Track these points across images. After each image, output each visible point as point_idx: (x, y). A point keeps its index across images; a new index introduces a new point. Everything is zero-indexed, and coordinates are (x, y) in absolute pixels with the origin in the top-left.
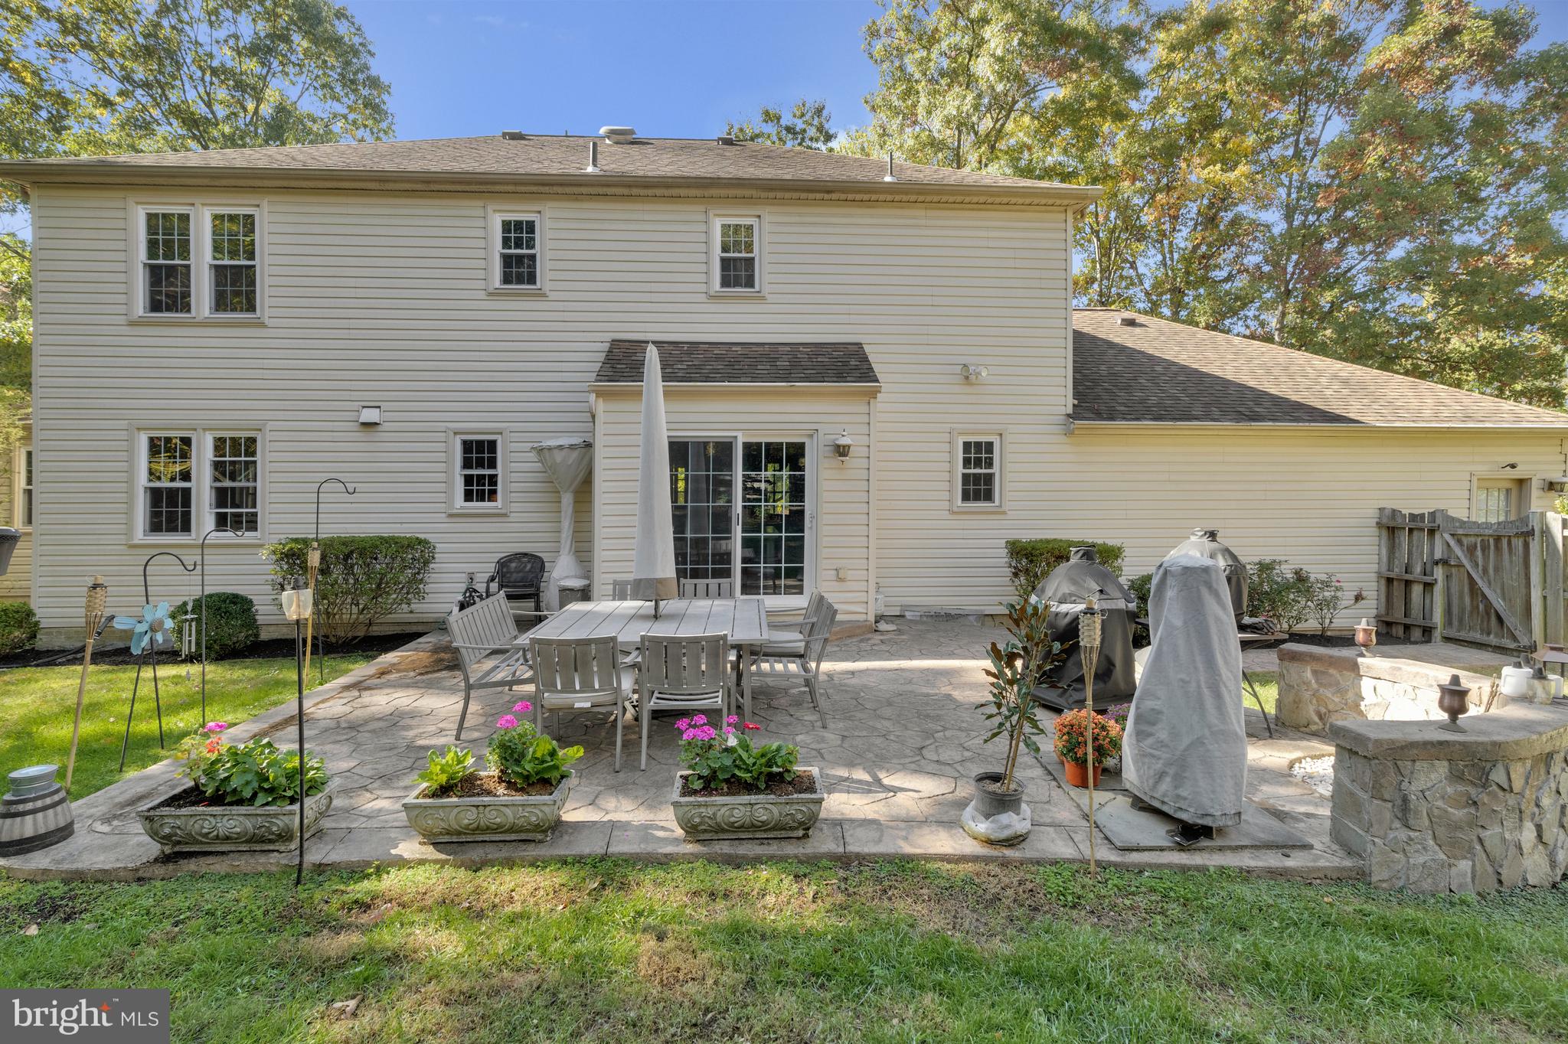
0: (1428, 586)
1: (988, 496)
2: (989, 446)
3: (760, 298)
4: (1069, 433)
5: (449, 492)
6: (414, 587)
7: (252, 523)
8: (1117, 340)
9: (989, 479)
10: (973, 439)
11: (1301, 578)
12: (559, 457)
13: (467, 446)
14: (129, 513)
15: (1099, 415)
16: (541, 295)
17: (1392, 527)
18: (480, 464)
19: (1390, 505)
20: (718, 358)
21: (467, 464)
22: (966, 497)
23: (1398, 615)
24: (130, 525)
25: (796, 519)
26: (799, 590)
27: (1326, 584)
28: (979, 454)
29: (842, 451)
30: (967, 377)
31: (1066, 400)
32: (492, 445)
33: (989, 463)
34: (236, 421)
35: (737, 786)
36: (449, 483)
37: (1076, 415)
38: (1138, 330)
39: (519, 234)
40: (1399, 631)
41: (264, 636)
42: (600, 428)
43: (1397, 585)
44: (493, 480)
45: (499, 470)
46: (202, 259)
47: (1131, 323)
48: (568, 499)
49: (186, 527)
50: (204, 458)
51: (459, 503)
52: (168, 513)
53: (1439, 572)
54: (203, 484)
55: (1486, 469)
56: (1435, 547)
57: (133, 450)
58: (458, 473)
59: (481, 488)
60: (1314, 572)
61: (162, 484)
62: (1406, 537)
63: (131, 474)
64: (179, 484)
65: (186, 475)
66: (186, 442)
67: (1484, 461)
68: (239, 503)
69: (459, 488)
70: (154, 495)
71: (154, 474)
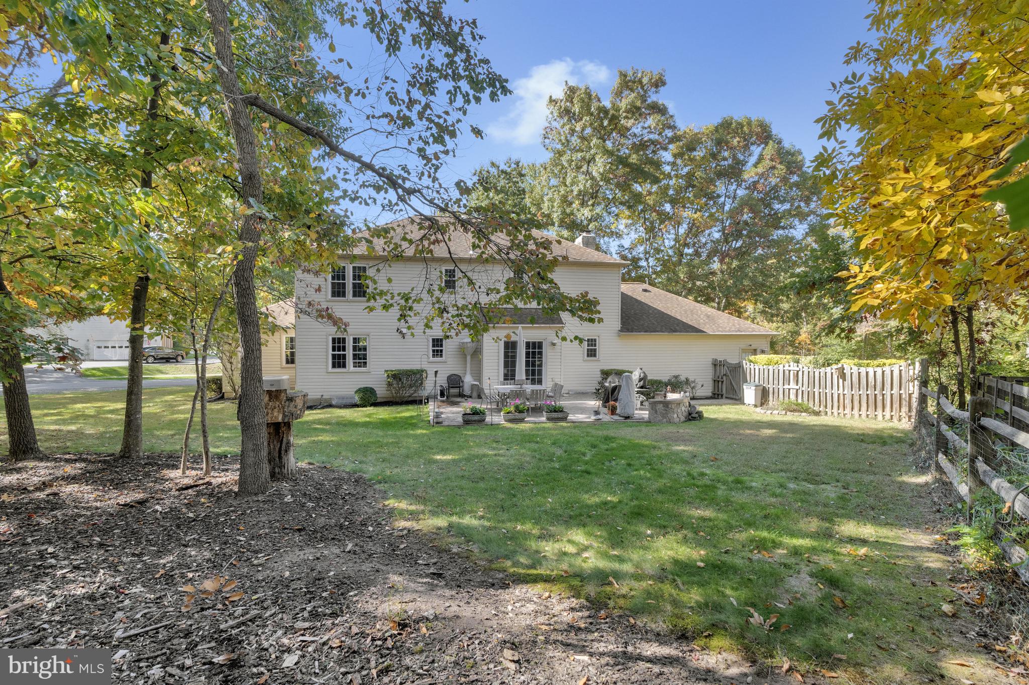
0: (722, 382)
1: (595, 356)
2: (595, 340)
4: (619, 336)
5: (428, 356)
7: (365, 365)
8: (639, 299)
9: (595, 350)
10: (590, 339)
11: (687, 380)
12: (469, 345)
13: (433, 340)
14: (327, 362)
15: (628, 330)
17: (716, 364)
18: (438, 346)
19: (715, 358)
21: (433, 346)
23: (716, 392)
24: (327, 365)
25: (540, 363)
26: (541, 384)
27: (694, 382)
29: (554, 344)
31: (617, 325)
32: (442, 340)
33: (595, 345)
34: (360, 334)
35: (555, 411)
36: (428, 353)
37: (621, 331)
38: (647, 294)
39: (451, 273)
40: (717, 396)
41: (379, 401)
42: (485, 337)
43: (716, 382)
44: (441, 351)
45: (444, 348)
46: (349, 282)
47: (645, 291)
48: (469, 358)
49: (344, 366)
50: (349, 345)
51: (432, 359)
52: (339, 362)
53: (724, 378)
54: (349, 353)
55: (743, 346)
56: (724, 370)
57: (327, 342)
58: (431, 348)
59: (438, 353)
60: (691, 379)
61: (336, 353)
62: (718, 367)
63: (327, 349)
64: (342, 353)
65: (344, 350)
66: (344, 339)
67: (743, 344)
68: (361, 358)
69: (431, 353)
70: (334, 356)
71: (334, 349)
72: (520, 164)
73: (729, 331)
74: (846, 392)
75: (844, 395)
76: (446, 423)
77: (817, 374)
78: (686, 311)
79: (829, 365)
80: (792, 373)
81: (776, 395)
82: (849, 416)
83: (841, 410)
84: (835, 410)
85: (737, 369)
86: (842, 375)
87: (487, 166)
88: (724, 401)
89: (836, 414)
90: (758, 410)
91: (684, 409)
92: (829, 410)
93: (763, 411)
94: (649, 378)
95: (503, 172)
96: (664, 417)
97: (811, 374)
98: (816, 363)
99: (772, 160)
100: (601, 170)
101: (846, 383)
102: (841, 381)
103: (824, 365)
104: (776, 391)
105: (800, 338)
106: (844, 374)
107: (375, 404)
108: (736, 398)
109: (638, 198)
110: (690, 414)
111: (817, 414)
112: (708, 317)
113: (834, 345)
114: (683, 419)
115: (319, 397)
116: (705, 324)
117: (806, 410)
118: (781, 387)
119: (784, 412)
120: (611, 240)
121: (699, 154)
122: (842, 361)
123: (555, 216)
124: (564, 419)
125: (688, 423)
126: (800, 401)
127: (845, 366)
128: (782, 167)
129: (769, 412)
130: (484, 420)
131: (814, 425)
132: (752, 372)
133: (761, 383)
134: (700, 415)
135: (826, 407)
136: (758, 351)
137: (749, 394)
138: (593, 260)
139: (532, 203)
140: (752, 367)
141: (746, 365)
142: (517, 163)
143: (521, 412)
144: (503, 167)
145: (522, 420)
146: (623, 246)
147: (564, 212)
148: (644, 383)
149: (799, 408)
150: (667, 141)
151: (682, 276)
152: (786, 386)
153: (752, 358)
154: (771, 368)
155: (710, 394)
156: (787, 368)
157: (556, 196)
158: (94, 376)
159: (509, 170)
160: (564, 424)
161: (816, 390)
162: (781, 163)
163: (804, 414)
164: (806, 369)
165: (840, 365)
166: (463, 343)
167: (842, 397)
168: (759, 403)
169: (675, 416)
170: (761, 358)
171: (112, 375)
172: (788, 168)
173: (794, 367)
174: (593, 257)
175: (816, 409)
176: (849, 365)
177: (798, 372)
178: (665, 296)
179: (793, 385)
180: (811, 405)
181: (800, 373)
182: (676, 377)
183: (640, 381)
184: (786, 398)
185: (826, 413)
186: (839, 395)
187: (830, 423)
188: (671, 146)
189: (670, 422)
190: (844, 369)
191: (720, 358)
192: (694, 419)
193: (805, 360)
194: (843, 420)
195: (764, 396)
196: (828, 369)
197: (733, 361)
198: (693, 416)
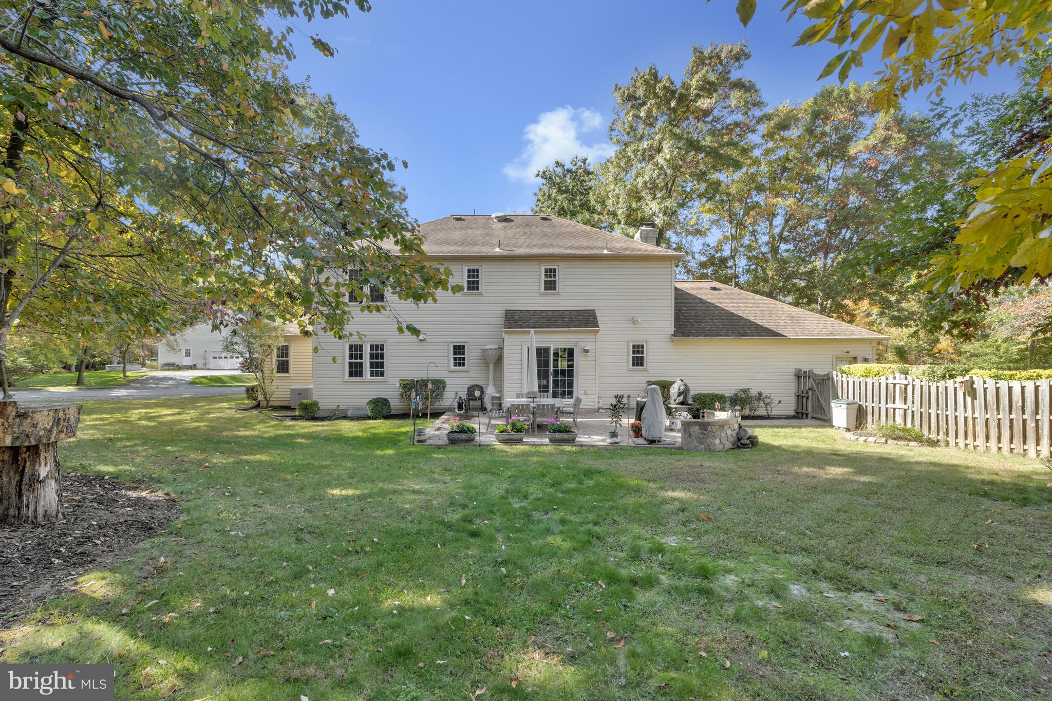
0: (807, 398)
1: (642, 364)
2: (642, 346)
3: (558, 294)
4: (672, 341)
5: (449, 363)
6: (440, 396)
7: (382, 374)
8: (704, 298)
9: (642, 358)
10: (636, 344)
11: (760, 394)
12: (490, 352)
13: (455, 347)
14: (343, 370)
15: (684, 335)
16: (481, 294)
17: (800, 376)
18: (459, 353)
19: (798, 367)
20: (544, 317)
21: (455, 353)
22: (633, 365)
23: (800, 410)
24: (344, 374)
25: (571, 373)
26: (572, 398)
27: (769, 397)
28: (638, 349)
29: (587, 351)
30: (634, 322)
31: (670, 328)
32: (463, 347)
33: (642, 353)
34: (377, 341)
35: (560, 431)
36: (449, 360)
37: (675, 335)
38: (716, 292)
39: (473, 273)
40: (800, 415)
41: (393, 412)
42: (506, 343)
43: (800, 397)
44: (463, 359)
45: (466, 356)
47: (714, 289)
48: (491, 366)
49: (361, 375)
50: (367, 352)
51: (452, 367)
52: (355, 370)
53: (810, 393)
54: (366, 361)
55: (838, 354)
56: (809, 383)
57: (344, 349)
58: (452, 356)
59: (460, 362)
60: (765, 393)
61: (353, 361)
62: (802, 380)
63: (344, 357)
64: (359, 361)
65: (361, 358)
66: (361, 346)
67: (839, 350)
68: (378, 367)
69: (452, 361)
70: (351, 364)
71: (351, 357)
72: (587, 162)
73: (818, 334)
74: (976, 415)
75: (974, 419)
76: (429, 442)
77: (933, 390)
78: (762, 312)
79: (951, 377)
80: (898, 387)
81: (876, 415)
82: (982, 449)
83: (970, 440)
84: (961, 440)
85: (825, 382)
86: (971, 391)
87: (552, 166)
88: (809, 421)
89: (962, 445)
90: (849, 435)
91: (730, 433)
92: (951, 439)
93: (854, 438)
94: (693, 392)
95: (569, 171)
96: (701, 443)
97: (925, 389)
98: (932, 376)
99: (887, 129)
100: (668, 157)
101: (977, 402)
102: (969, 399)
103: (943, 377)
104: (876, 411)
105: (939, 346)
106: (974, 390)
107: (387, 417)
108: (824, 419)
109: (715, 186)
110: (739, 440)
111: (933, 443)
112: (792, 317)
113: (986, 354)
114: (728, 445)
115: (335, 407)
116: (785, 327)
117: (919, 439)
118: (883, 405)
119: (883, 440)
120: (694, 240)
121: (794, 133)
122: (972, 372)
123: (620, 212)
124: (571, 441)
125: (737, 451)
126: (909, 425)
127: (975, 378)
128: (901, 136)
129: (863, 438)
130: (473, 440)
131: (917, 463)
132: (845, 386)
133: (857, 399)
134: (753, 442)
135: (947, 434)
136: (859, 359)
137: (839, 414)
138: (640, 253)
139: (596, 201)
140: (844, 379)
141: (837, 376)
142: (584, 161)
143: (519, 431)
144: (568, 166)
145: (519, 441)
146: (708, 245)
147: (629, 208)
148: (685, 397)
149: (903, 436)
150: (754, 122)
151: (770, 273)
152: (890, 405)
153: (845, 367)
154: (869, 380)
155: (792, 413)
156: (891, 380)
157: (622, 192)
158: (201, 383)
159: (574, 168)
160: (568, 448)
161: (933, 411)
162: (899, 132)
163: (912, 443)
164: (917, 383)
165: (967, 378)
166: (484, 350)
167: (970, 422)
168: (852, 427)
169: (717, 441)
170: (859, 368)
171: (216, 382)
172: (909, 138)
173: (900, 380)
174: (640, 249)
175: (933, 436)
176: (981, 377)
177: (906, 386)
178: (739, 294)
179: (899, 404)
180: (925, 432)
181: (910, 388)
182: (745, 391)
183: (679, 395)
184: (890, 422)
185: (947, 444)
186: (966, 418)
187: (945, 460)
188: (759, 127)
189: (710, 450)
190: (973, 383)
191: (805, 368)
192: (744, 446)
193: (916, 370)
194: (971, 456)
195: (859, 417)
196: (950, 383)
197: (820, 371)
198: (744, 443)
